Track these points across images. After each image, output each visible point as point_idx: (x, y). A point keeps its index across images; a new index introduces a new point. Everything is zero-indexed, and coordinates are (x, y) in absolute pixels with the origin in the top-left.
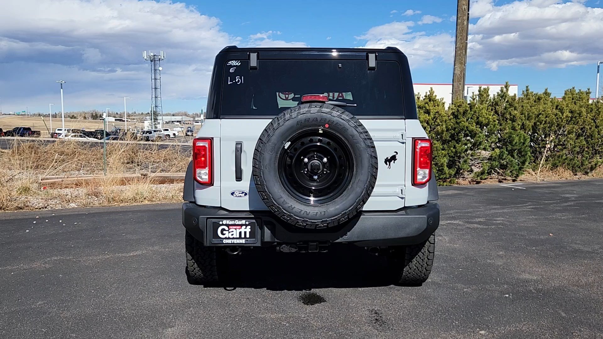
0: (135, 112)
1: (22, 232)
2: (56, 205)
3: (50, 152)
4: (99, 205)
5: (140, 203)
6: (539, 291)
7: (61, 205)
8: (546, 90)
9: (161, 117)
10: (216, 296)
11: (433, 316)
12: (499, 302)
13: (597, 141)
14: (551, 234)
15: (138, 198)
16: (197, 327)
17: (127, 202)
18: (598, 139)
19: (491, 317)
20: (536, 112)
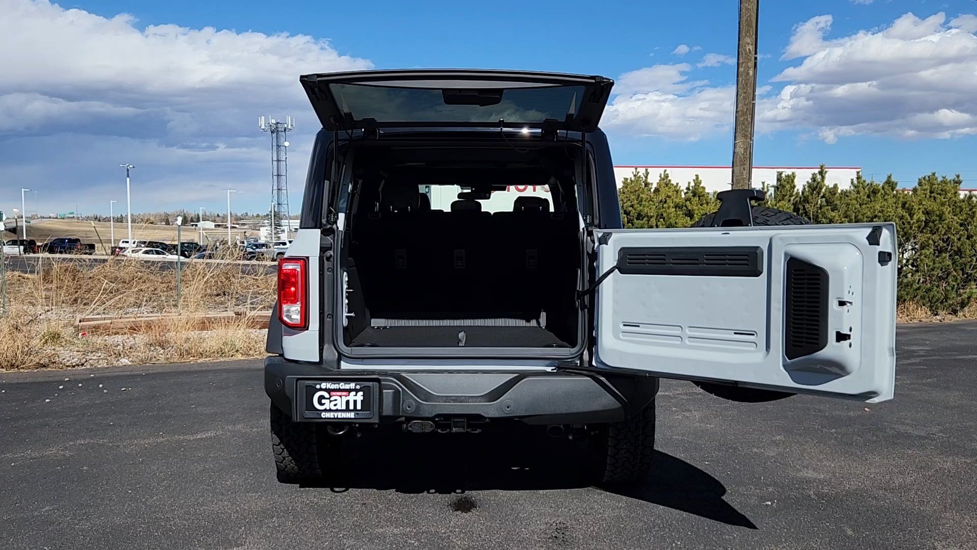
0: (246, 213)
1: (39, 402)
2: (98, 360)
3: (97, 277)
4: (165, 362)
5: (230, 358)
6: (820, 496)
7: (106, 361)
8: (889, 177)
9: (287, 221)
10: (315, 499)
11: (644, 533)
12: (754, 513)
13: (969, 260)
14: (866, 409)
15: (226, 350)
16: (277, 546)
17: (210, 357)
18: (970, 257)
19: (735, 535)
20: (869, 213)
